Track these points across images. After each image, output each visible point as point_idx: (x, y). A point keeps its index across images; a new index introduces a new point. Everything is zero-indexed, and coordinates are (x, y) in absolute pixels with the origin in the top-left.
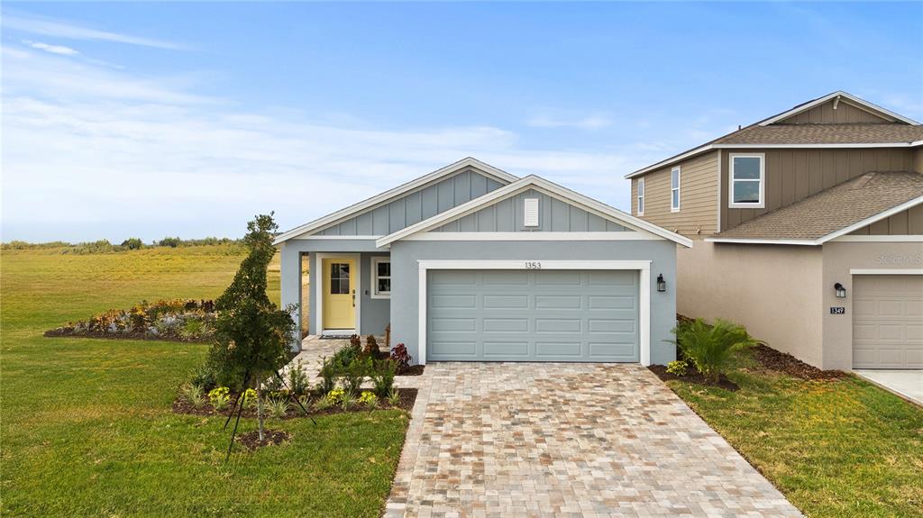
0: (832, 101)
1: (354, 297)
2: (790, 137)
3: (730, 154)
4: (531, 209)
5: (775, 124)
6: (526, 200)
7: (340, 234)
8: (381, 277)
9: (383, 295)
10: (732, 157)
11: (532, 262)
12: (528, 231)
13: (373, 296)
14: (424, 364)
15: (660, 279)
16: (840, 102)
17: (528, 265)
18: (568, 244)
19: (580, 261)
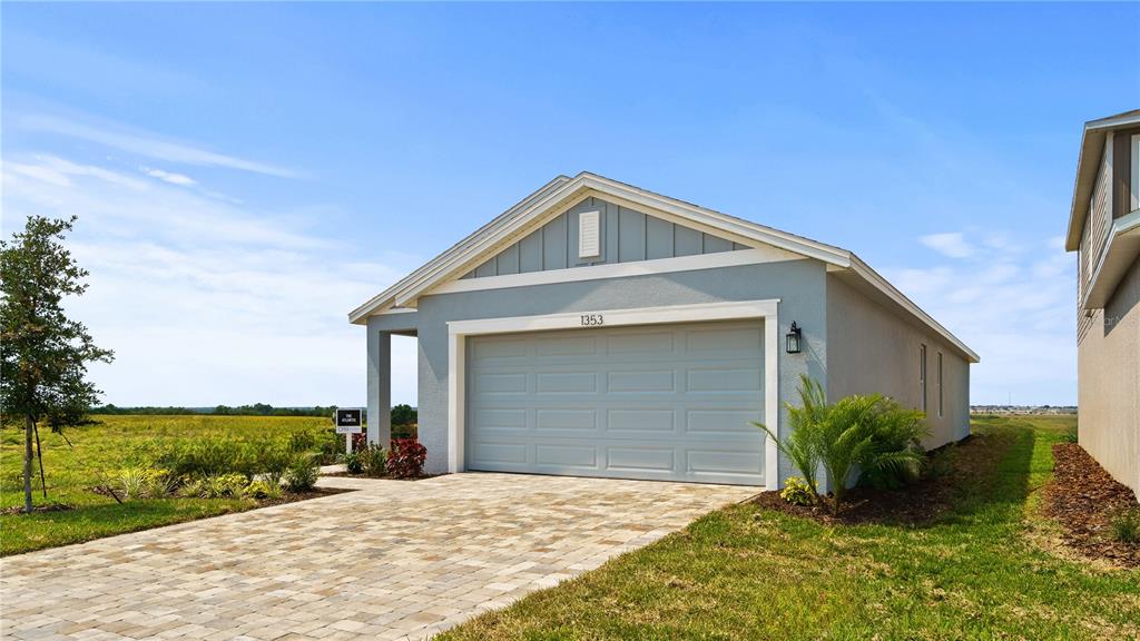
4: (589, 229)
10: (1137, 141)
11: (590, 313)
12: (585, 265)
14: (454, 472)
17: (585, 319)
18: (644, 280)
19: (660, 308)
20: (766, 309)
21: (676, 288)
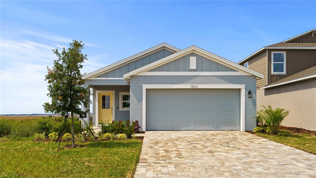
0: (311, 33)
1: (112, 110)
2: (296, 45)
3: (272, 52)
4: (193, 61)
5: (288, 42)
6: (190, 57)
7: (107, 77)
8: (124, 101)
9: (125, 109)
10: (273, 53)
11: (193, 85)
12: (192, 71)
13: (120, 109)
14: (145, 131)
15: (250, 93)
16: (314, 33)
17: (192, 86)
18: (209, 77)
19: (214, 85)
20: (242, 87)
21: (218, 79)
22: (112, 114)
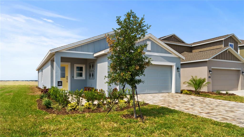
0: (172, 36)
1: (67, 79)
4: (149, 45)
6: (147, 41)
8: (77, 72)
9: (78, 78)
12: (148, 52)
13: (75, 78)
15: (178, 68)
20: (174, 64)
22: (67, 82)
